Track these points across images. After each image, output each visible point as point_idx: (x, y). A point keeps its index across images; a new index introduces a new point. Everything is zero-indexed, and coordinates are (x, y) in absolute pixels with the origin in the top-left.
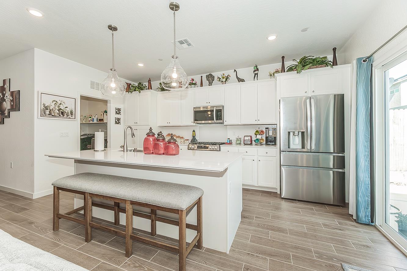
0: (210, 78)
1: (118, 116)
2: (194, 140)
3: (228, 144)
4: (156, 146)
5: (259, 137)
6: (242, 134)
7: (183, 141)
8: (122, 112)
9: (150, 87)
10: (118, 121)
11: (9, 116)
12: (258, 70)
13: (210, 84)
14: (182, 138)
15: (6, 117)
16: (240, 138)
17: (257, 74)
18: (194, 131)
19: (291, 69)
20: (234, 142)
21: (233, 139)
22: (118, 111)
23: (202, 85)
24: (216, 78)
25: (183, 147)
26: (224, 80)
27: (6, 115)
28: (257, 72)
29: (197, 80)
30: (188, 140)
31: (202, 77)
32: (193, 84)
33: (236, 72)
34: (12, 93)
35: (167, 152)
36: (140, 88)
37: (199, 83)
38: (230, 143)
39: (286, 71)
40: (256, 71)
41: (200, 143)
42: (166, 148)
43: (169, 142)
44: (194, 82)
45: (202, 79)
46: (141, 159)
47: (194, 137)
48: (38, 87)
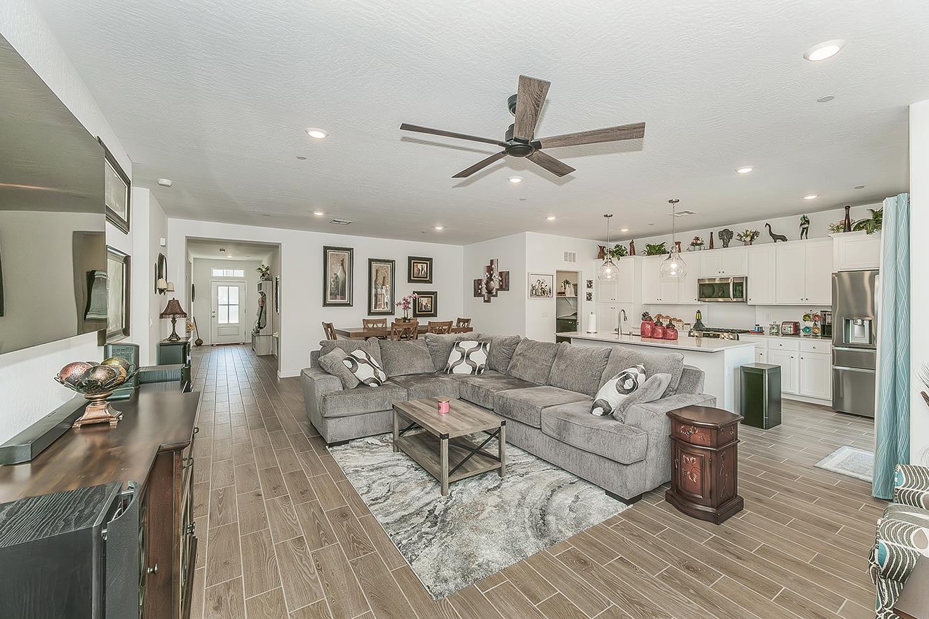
0: (726, 236)
1: (589, 290)
2: (698, 326)
3: (756, 332)
4: (653, 331)
5: (810, 324)
6: (779, 318)
7: (681, 325)
8: (593, 284)
9: (633, 252)
10: (589, 297)
11: (496, 296)
12: (808, 222)
13: (726, 245)
14: (680, 321)
15: (494, 296)
16: (778, 326)
17: (807, 228)
18: (699, 312)
19: (859, 227)
20: (767, 331)
21: (765, 325)
22: (590, 284)
23: (712, 247)
24: (735, 236)
25: (683, 334)
26: (749, 239)
27: (494, 294)
28: (806, 226)
29: (704, 236)
30: (689, 324)
31: (712, 233)
32: (697, 244)
33: (770, 226)
34: (501, 274)
35: (665, 336)
36: (619, 252)
37: (707, 243)
38: (760, 331)
39: (852, 229)
40: (804, 224)
41: (708, 330)
42: (665, 333)
43: (668, 327)
44: (699, 242)
45: (712, 236)
46: (638, 340)
47: (699, 321)
48: (529, 269)
